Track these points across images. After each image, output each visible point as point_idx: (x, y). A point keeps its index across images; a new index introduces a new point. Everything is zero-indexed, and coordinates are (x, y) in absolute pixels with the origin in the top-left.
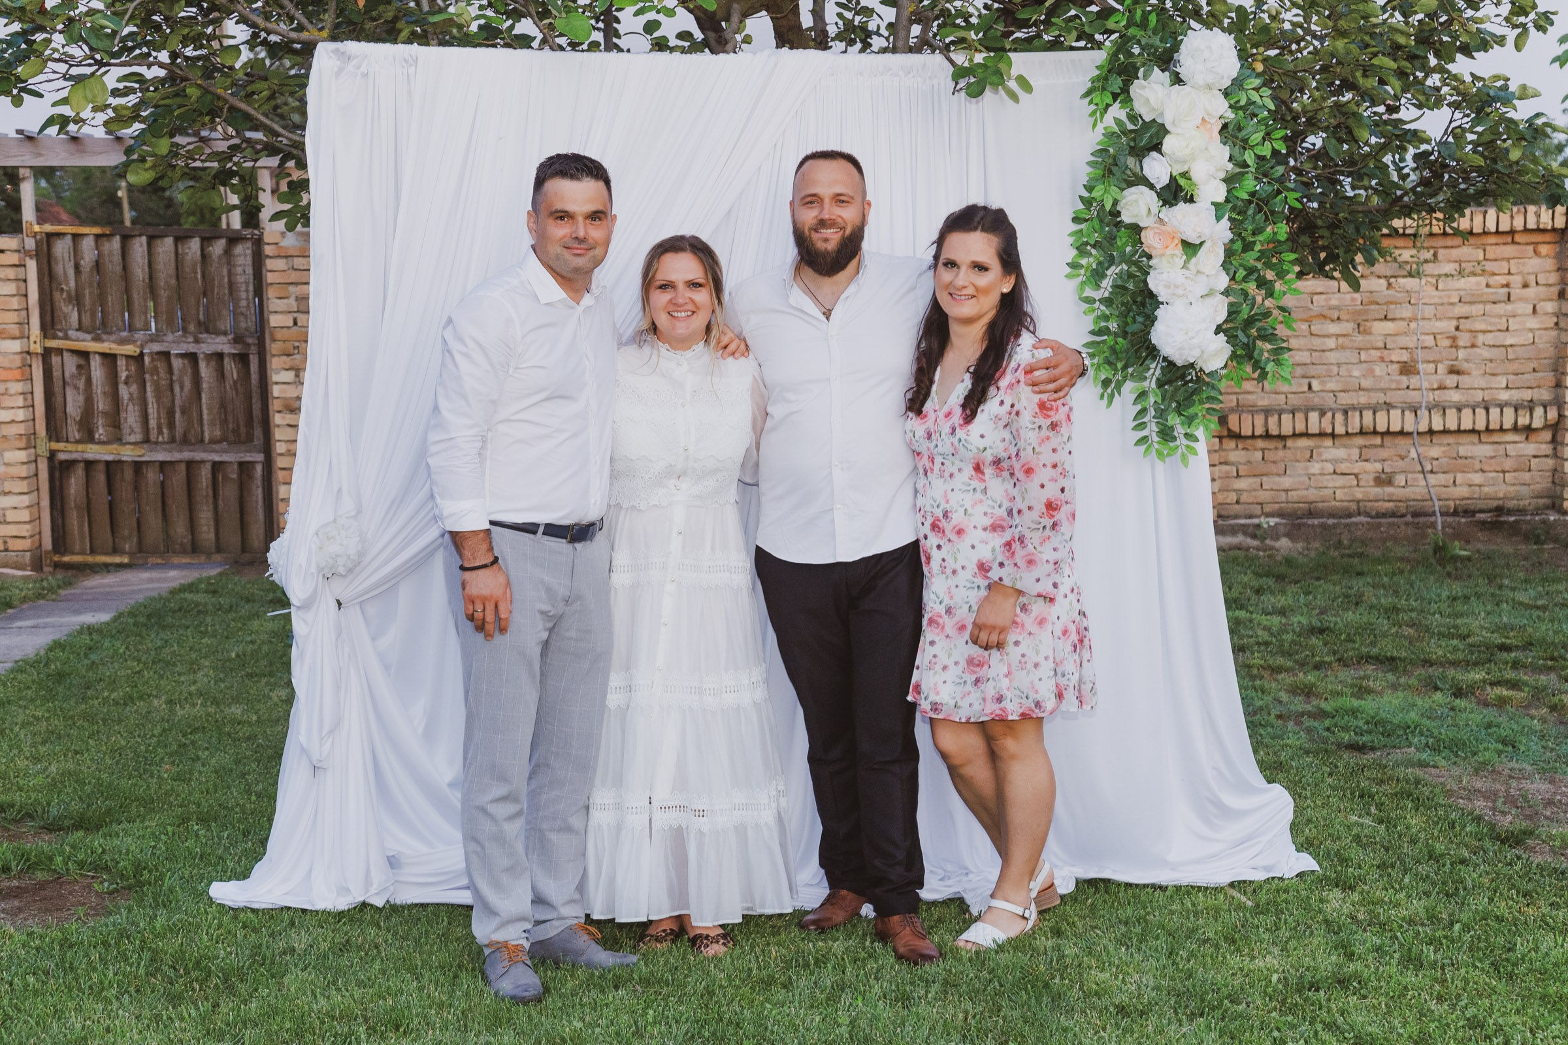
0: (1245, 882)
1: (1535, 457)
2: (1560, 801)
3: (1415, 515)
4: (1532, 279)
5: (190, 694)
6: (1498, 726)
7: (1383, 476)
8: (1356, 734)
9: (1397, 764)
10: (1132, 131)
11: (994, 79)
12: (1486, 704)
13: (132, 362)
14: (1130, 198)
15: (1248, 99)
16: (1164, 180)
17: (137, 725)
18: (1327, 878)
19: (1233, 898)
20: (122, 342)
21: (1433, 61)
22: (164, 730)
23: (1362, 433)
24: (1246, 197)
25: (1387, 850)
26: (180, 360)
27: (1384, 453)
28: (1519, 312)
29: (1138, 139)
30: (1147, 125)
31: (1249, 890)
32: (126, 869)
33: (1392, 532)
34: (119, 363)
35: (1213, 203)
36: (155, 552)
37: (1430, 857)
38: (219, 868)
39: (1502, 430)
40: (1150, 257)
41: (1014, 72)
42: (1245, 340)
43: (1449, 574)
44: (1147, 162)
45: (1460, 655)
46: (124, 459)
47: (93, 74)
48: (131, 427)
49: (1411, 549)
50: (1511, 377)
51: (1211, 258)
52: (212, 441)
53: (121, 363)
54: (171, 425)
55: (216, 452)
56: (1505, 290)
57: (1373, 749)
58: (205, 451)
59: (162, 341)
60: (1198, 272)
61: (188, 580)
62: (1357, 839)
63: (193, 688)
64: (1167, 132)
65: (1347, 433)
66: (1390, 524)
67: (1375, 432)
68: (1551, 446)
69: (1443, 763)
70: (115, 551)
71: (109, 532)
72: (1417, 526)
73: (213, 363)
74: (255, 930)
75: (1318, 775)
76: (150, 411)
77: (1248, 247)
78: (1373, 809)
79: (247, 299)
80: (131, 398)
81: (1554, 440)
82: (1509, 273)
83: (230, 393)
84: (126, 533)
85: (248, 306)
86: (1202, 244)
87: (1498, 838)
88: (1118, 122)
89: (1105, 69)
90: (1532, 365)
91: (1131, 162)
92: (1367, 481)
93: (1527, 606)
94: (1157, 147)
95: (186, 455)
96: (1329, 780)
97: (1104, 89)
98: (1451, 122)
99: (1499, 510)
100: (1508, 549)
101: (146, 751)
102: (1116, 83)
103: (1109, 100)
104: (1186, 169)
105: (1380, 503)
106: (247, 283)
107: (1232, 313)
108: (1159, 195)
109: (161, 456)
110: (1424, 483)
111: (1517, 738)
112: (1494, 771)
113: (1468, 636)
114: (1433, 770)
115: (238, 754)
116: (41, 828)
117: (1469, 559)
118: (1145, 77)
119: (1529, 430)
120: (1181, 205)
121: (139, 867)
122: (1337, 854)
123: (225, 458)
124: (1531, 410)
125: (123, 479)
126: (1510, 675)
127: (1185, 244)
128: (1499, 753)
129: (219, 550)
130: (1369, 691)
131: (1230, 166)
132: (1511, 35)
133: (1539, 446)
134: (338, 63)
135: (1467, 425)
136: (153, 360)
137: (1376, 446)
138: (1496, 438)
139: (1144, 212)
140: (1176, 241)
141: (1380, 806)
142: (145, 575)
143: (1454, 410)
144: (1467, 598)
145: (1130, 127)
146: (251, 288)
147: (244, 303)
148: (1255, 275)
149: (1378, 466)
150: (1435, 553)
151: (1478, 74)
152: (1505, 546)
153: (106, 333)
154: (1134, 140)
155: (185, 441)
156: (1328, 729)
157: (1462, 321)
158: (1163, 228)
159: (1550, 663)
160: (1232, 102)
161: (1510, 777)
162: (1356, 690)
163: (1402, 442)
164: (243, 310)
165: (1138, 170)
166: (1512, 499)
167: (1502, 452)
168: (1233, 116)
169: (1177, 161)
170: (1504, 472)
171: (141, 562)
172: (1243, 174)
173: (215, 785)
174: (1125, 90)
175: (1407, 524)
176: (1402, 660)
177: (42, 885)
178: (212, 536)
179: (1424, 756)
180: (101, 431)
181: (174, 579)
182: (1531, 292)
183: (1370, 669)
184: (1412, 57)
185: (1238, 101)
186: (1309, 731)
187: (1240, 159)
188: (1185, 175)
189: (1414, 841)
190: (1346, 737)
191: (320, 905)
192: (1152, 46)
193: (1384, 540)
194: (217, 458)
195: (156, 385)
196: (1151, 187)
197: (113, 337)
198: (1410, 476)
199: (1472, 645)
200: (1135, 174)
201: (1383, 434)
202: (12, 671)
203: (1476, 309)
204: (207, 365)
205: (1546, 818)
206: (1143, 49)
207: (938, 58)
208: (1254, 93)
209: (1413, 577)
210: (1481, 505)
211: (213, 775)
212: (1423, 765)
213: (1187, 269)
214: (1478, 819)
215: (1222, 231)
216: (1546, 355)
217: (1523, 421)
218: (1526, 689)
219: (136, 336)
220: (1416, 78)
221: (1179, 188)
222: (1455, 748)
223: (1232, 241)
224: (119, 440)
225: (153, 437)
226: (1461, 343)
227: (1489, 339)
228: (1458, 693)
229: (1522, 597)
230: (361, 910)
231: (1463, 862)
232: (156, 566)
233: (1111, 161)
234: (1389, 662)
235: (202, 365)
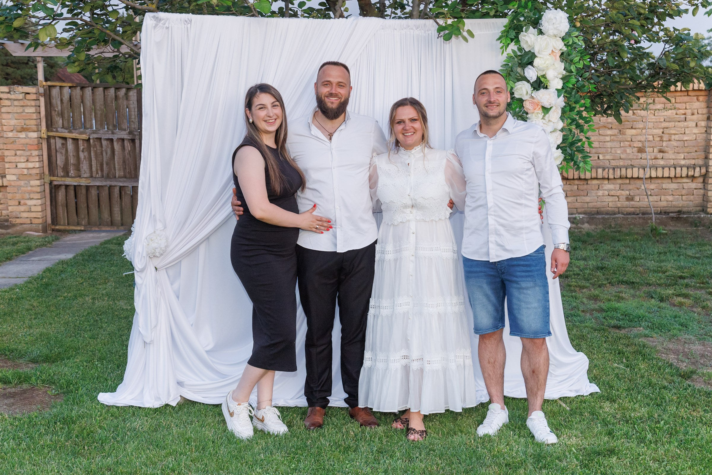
0: (566, 397)
1: (695, 189)
2: (707, 355)
3: (643, 214)
4: (696, 111)
5: (103, 295)
6: (680, 317)
7: (630, 197)
8: (617, 320)
9: (635, 337)
10: (520, 56)
11: (456, 32)
12: (675, 306)
13: (85, 142)
14: (518, 87)
15: (573, 41)
16: (535, 78)
17: (77, 310)
18: (603, 396)
19: (561, 405)
20: (81, 133)
21: (656, 20)
22: (88, 313)
23: (621, 178)
24: (571, 86)
25: (630, 381)
26: (106, 142)
27: (630, 187)
28: (690, 126)
29: (523, 59)
30: (527, 53)
31: (568, 401)
32: (63, 383)
33: (633, 221)
34: (79, 143)
35: (557, 89)
36: (95, 225)
37: (650, 385)
38: (105, 384)
39: (681, 177)
40: (527, 113)
41: (466, 28)
42: (570, 152)
43: (658, 241)
44: (526, 69)
45: (662, 281)
46: (82, 184)
47: (50, 23)
48: (85, 171)
49: (642, 229)
50: (686, 154)
51: (555, 115)
52: (119, 177)
53: (80, 142)
54: (102, 170)
55: (121, 182)
56: (684, 116)
57: (624, 328)
58: (116, 181)
59: (98, 133)
60: (549, 121)
61: (109, 238)
62: (617, 375)
63: (104, 292)
64: (536, 56)
65: (614, 178)
66: (632, 218)
67: (626, 178)
68: (702, 184)
69: (655, 335)
70: (78, 224)
71: (76, 217)
72: (644, 219)
73: (120, 143)
74: (116, 418)
75: (599, 342)
76: (93, 163)
77: (572, 109)
78: (624, 360)
79: (135, 115)
80: (85, 158)
81: (704, 182)
82: (686, 109)
83: (127, 156)
84: (83, 217)
85: (135, 118)
86: (551, 108)
87: (680, 375)
88: (514, 51)
89: (508, 28)
90: (695, 149)
91: (519, 70)
92: (623, 199)
93: (691, 257)
94: (531, 63)
95: (108, 183)
96: (605, 345)
97: (507, 36)
98: (664, 49)
99: (679, 212)
100: (683, 229)
101: (80, 323)
102: (513, 34)
103: (509, 42)
104: (544, 73)
105: (628, 209)
106: (135, 108)
107: (564, 140)
108: (532, 85)
109: (98, 184)
110: (647, 200)
111: (688, 323)
112: (678, 339)
113: (666, 272)
114: (651, 339)
115: (120, 325)
116: (30, 361)
117: (666, 234)
118: (526, 31)
119: (693, 177)
120: (542, 90)
121: (69, 383)
122: (608, 383)
123: (125, 184)
124: (694, 169)
125: (81, 193)
126: (684, 291)
127: (543, 108)
128: (680, 330)
129: (122, 225)
130: (623, 298)
131: (564, 72)
132: (691, 9)
133: (697, 184)
134: (155, 22)
135: (666, 175)
136: (94, 141)
137: (626, 184)
138: (679, 180)
139: (525, 93)
140: (539, 107)
141: (627, 358)
142: (91, 235)
143: (661, 168)
144: (665, 253)
145: (519, 54)
146: (136, 110)
147: (133, 117)
148: (575, 123)
149: (628, 192)
150: (652, 231)
151: (676, 28)
152: (681, 228)
153: (74, 129)
154: (520, 60)
155: (108, 177)
156: (604, 318)
157: (665, 129)
158: (533, 100)
159: (702, 285)
160: (566, 42)
161: (685, 343)
162: (617, 298)
163: (638, 182)
164: (133, 120)
165: (522, 74)
166: (685, 207)
167: (681, 187)
168: (566, 49)
169: (540, 70)
170: (682, 195)
171: (89, 229)
172: (570, 76)
173: (108, 341)
174: (517, 37)
175: (639, 218)
176: (638, 283)
177: (25, 391)
178: (119, 219)
179: (647, 332)
180: (72, 172)
181: (103, 237)
182: (695, 117)
183: (623, 288)
184: (647, 19)
185: (568, 42)
186: (596, 318)
187: (569, 69)
188: (544, 76)
189: (642, 377)
190: (613, 322)
191: (147, 406)
192: (529, 17)
193: (630, 225)
194: (121, 184)
195: (96, 152)
196: (528, 81)
197: (77, 131)
198: (641, 197)
199: (668, 276)
200: (521, 75)
201: (630, 178)
202: (26, 282)
203: (671, 124)
204: (118, 143)
205: (701, 364)
206: (525, 18)
207: (431, 22)
208: (576, 38)
209: (642, 243)
210: (672, 210)
211: (108, 336)
212: (646, 336)
213: (544, 119)
214: (671, 365)
215: (561, 102)
216: (701, 144)
217: (691, 173)
218: (692, 298)
219: (87, 131)
220: (648, 27)
221: (541, 82)
222: (660, 328)
223: (565, 106)
224: (80, 176)
225: (94, 175)
226: (664, 139)
227: (677, 137)
228: (662, 300)
229: (690, 253)
230: (165, 408)
231: (664, 388)
232: (95, 231)
233: (510, 69)
234: (631, 284)
235: (115, 144)
